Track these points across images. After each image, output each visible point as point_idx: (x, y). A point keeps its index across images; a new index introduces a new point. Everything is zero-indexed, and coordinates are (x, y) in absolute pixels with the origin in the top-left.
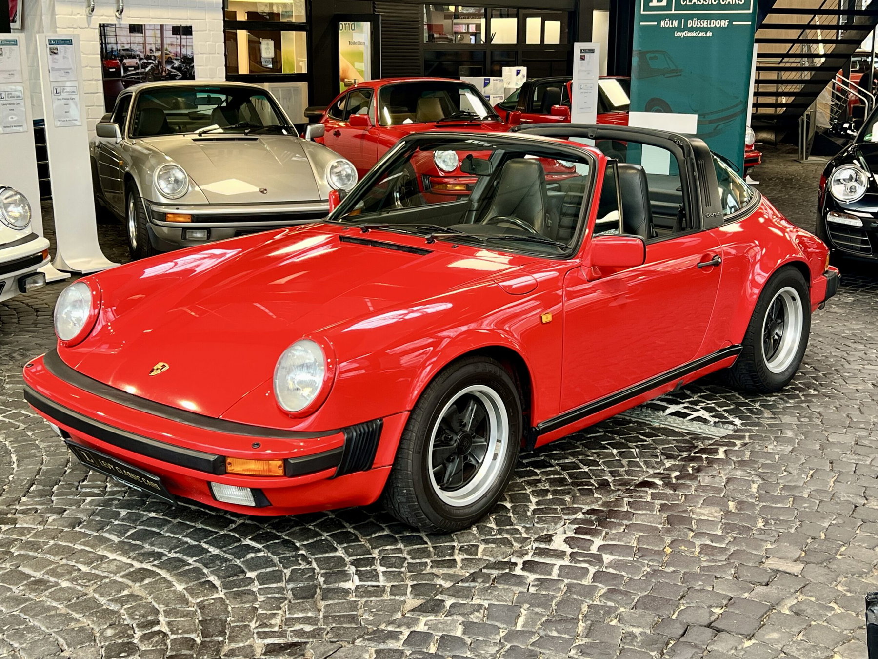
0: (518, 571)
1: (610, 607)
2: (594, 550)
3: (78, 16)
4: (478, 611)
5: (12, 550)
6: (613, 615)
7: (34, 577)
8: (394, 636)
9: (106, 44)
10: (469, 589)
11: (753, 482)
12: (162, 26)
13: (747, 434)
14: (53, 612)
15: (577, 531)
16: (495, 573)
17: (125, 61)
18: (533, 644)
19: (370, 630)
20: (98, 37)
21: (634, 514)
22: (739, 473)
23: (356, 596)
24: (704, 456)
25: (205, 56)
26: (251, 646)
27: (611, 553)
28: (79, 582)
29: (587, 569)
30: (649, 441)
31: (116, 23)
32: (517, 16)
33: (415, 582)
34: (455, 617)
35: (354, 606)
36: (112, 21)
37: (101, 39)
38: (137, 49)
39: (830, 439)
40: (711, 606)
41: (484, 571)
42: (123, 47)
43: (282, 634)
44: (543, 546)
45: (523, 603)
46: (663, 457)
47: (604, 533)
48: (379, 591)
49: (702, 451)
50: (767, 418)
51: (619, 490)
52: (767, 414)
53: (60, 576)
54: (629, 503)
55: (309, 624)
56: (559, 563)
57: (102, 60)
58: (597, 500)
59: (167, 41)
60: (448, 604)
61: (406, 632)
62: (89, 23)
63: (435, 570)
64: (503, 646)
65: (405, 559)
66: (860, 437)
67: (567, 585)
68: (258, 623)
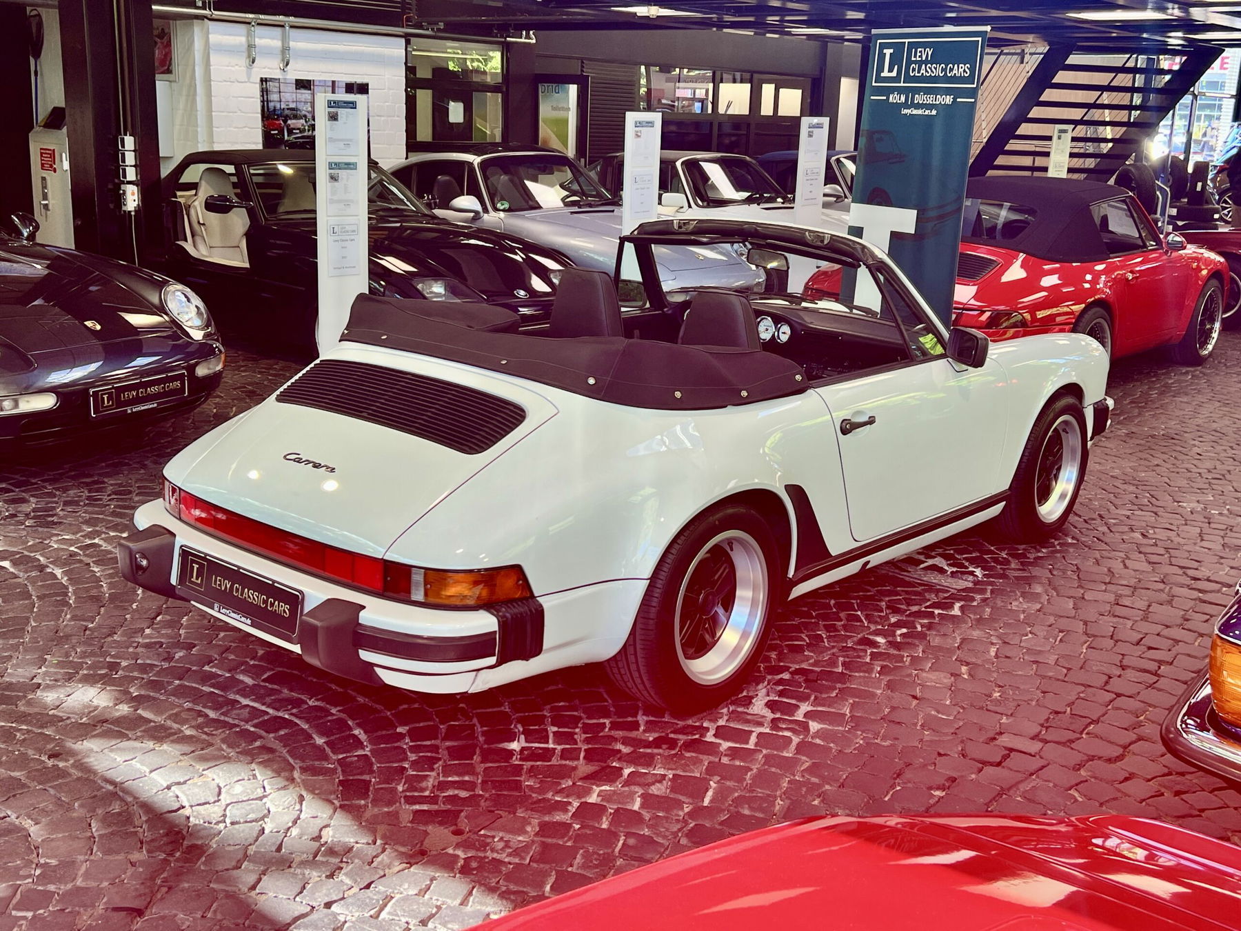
0: (710, 738)
1: (814, 784)
3: (237, 67)
4: (660, 782)
5: (132, 690)
6: (816, 793)
7: (155, 722)
8: (563, 807)
9: (267, 101)
10: (652, 756)
11: (992, 644)
12: (333, 82)
13: (990, 587)
15: (781, 694)
16: (682, 738)
17: (289, 122)
18: (722, 823)
19: (535, 800)
20: (258, 94)
21: (850, 676)
22: (976, 634)
23: (521, 759)
24: (937, 612)
25: (383, 118)
26: (397, 813)
27: (821, 720)
28: (206, 729)
29: (789, 740)
31: (280, 77)
32: (751, 81)
33: (590, 746)
34: (632, 788)
35: (517, 770)
36: (277, 74)
37: (263, 96)
38: (304, 108)
39: (1086, 597)
40: (930, 788)
41: (672, 736)
42: (287, 105)
43: (433, 800)
44: (741, 709)
45: (715, 775)
46: (888, 611)
47: (813, 698)
48: (547, 754)
49: (935, 606)
50: (1014, 569)
51: (833, 647)
52: (1014, 564)
53: (183, 722)
54: (844, 664)
55: (466, 790)
56: (759, 730)
57: (262, 120)
58: (808, 658)
60: (627, 772)
61: (576, 804)
62: (249, 76)
63: (613, 733)
64: (686, 823)
65: (580, 718)
66: (1121, 596)
67: (766, 756)
68: (407, 785)
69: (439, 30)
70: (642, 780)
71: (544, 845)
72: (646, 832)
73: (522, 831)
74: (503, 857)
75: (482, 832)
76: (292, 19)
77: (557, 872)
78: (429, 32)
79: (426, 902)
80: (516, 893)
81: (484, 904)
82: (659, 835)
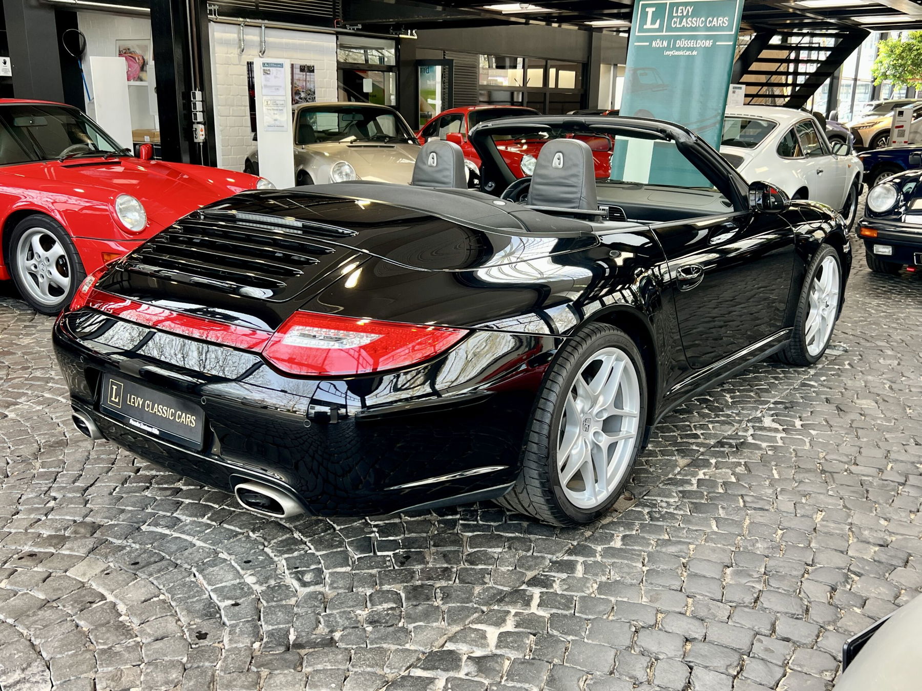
0: (750, 440)
2: (799, 427)
3: (232, 55)
4: (740, 466)
8: (689, 482)
9: (252, 77)
10: (722, 452)
12: (292, 65)
15: (776, 415)
16: (733, 442)
19: (664, 479)
20: (246, 72)
21: (810, 404)
22: (870, 378)
24: (837, 367)
27: (814, 430)
29: (802, 440)
32: (543, 67)
34: (724, 470)
37: (249, 74)
41: (725, 440)
44: (757, 425)
45: (771, 461)
47: (798, 416)
48: (651, 454)
49: (832, 364)
51: (787, 389)
54: (802, 397)
56: (779, 435)
57: (249, 90)
58: (776, 395)
59: (296, 77)
60: (713, 461)
61: (694, 481)
62: (240, 60)
63: (686, 440)
69: (358, 29)
71: (692, 503)
72: (752, 494)
73: (670, 496)
74: (671, 510)
75: (645, 498)
76: (266, 21)
77: (715, 518)
78: (351, 31)
79: (644, 538)
80: (696, 530)
81: (682, 538)
82: (762, 494)
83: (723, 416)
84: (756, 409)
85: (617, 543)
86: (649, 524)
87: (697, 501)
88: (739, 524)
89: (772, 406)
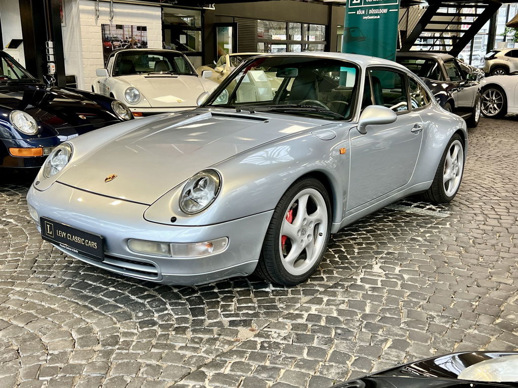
0: (359, 283)
1: (415, 302)
2: (397, 272)
3: (91, 20)
4: (343, 303)
6: (418, 306)
7: (93, 285)
8: (301, 317)
9: (105, 34)
10: (335, 292)
11: (469, 239)
12: (132, 26)
14: (107, 304)
15: (385, 262)
16: (346, 284)
17: (114, 43)
18: (378, 321)
19: (285, 314)
20: (101, 31)
21: (412, 254)
22: (461, 235)
23: (273, 295)
24: (440, 226)
25: (153, 41)
26: (221, 322)
27: (407, 274)
28: (119, 288)
29: (396, 283)
30: (408, 219)
31: (110, 24)
33: (304, 289)
34: (331, 307)
35: (273, 301)
36: (108, 23)
38: (120, 37)
39: (502, 218)
40: (471, 301)
41: (341, 283)
42: (113, 36)
43: (237, 315)
44: (368, 270)
45: (367, 299)
46: (418, 227)
47: (399, 264)
48: (285, 293)
49: (438, 224)
51: (400, 243)
53: (108, 285)
54: (407, 249)
55: (251, 310)
56: (380, 279)
57: (103, 42)
58: (391, 247)
59: (134, 34)
60: (325, 299)
61: (306, 315)
62: (96, 23)
63: (313, 282)
64: (362, 322)
67: (387, 290)
68: (222, 309)
69: (175, 4)
70: (333, 303)
71: (297, 334)
72: (344, 326)
73: (283, 328)
74: (278, 341)
75: (265, 329)
77: (308, 347)
78: (171, 5)
79: (248, 364)
80: (291, 358)
81: (276, 364)
82: (351, 327)
83: (347, 263)
84: (372, 257)
85: (227, 370)
86: (258, 353)
87: (301, 332)
88: (324, 352)
89: (384, 256)
